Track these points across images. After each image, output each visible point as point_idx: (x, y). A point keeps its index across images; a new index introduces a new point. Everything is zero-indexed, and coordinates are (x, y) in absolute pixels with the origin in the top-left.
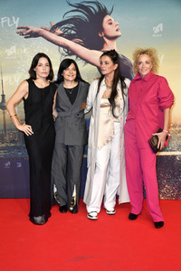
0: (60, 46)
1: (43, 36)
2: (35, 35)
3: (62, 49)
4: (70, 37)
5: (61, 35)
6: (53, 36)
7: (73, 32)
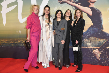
0: (73, 6)
1: (67, 3)
2: (64, 2)
3: (73, 7)
4: (77, 3)
5: (73, 2)
6: (70, 3)
7: (78, 1)
